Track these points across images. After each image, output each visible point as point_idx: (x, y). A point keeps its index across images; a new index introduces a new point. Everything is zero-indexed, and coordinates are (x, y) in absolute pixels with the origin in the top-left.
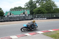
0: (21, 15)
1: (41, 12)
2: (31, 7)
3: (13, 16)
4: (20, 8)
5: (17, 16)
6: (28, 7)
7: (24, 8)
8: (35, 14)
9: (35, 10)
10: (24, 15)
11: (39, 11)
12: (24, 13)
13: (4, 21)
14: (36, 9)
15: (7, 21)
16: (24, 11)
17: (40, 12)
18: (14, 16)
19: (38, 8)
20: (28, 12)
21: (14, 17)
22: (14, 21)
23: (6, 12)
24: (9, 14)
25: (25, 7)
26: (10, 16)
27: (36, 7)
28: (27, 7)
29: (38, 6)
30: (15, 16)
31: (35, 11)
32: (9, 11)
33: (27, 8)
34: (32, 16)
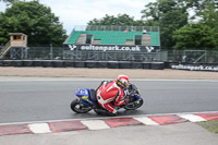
0: (127, 49)
1: (204, 41)
2: (167, 21)
3: (97, 48)
4: (124, 22)
5: (110, 48)
6: (156, 19)
7: (141, 22)
8: (180, 48)
9: (178, 33)
10: (138, 49)
11: (197, 36)
12: (138, 42)
13: (64, 65)
14: (184, 29)
15: (74, 65)
16: (139, 33)
17: (198, 43)
18: (101, 48)
19: (194, 26)
20: (152, 39)
21: (100, 52)
22: (98, 66)
23: (74, 32)
24: (83, 40)
25: (145, 19)
26: (87, 48)
27: (185, 22)
28: (150, 18)
29: (193, 18)
30: (105, 49)
31: (181, 36)
32: (84, 30)
33: (150, 24)
34: (165, 54)
